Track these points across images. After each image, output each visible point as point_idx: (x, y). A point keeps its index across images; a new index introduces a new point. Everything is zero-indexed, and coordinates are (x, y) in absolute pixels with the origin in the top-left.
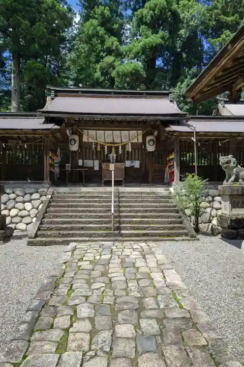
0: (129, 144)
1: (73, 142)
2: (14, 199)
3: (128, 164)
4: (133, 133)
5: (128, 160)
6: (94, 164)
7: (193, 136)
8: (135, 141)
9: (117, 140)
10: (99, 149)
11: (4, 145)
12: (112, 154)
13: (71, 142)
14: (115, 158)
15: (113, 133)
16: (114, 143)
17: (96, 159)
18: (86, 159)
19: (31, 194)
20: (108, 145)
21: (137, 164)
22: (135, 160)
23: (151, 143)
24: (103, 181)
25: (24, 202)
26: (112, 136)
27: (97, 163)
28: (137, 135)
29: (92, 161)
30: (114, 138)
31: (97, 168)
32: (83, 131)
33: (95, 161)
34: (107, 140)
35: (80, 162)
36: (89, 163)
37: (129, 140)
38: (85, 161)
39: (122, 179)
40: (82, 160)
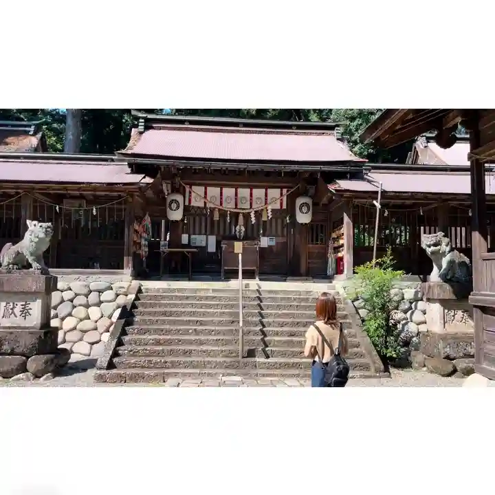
1: (174, 206)
2: (72, 301)
3: (265, 242)
4: (274, 193)
5: (264, 235)
6: (207, 241)
7: (376, 199)
10: (216, 217)
11: (57, 208)
12: (238, 226)
14: (243, 232)
17: (212, 234)
18: (194, 234)
19: (100, 292)
20: (232, 210)
23: (305, 209)
24: (223, 271)
25: (87, 306)
27: (212, 240)
29: (205, 236)
31: (212, 248)
33: (210, 237)
35: (185, 238)
36: (199, 240)
37: (266, 204)
38: (193, 236)
39: (255, 268)
40: (187, 235)
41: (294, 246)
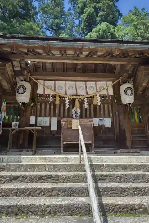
0: (98, 96)
1: (21, 90)
3: (96, 122)
4: (101, 84)
5: (95, 117)
6: (50, 122)
8: (104, 93)
9: (82, 92)
10: (57, 102)
12: (75, 109)
13: (18, 90)
14: (79, 114)
15: (76, 84)
16: (77, 95)
17: (55, 116)
18: (40, 116)
20: (70, 97)
21: (108, 123)
22: (105, 117)
23: (129, 92)
24: (62, 146)
26: (74, 87)
27: (54, 121)
28: (107, 86)
29: (49, 118)
30: (78, 90)
31: (54, 128)
32: (38, 81)
33: (52, 119)
34: (69, 92)
35: (32, 120)
36: (44, 121)
37: (97, 91)
38: (39, 118)
39: (90, 142)
40: (35, 117)
41: (119, 124)
